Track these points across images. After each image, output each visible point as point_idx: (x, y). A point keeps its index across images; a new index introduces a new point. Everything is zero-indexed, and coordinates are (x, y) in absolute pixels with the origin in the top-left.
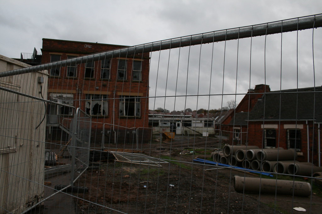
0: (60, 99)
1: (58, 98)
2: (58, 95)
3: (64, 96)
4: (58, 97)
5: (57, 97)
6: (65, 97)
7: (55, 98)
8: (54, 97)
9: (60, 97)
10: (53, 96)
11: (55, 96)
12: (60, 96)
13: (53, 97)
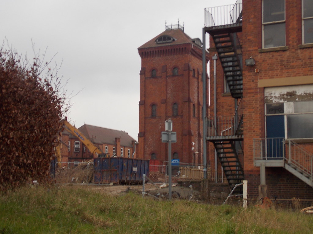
0: (289, 100)
1: (285, 99)
2: (285, 91)
3: (300, 91)
4: (285, 97)
5: (282, 96)
6: (301, 96)
7: (277, 100)
8: (275, 97)
9: (291, 96)
10: (273, 95)
11: (277, 95)
12: (289, 94)
13: (272, 97)
